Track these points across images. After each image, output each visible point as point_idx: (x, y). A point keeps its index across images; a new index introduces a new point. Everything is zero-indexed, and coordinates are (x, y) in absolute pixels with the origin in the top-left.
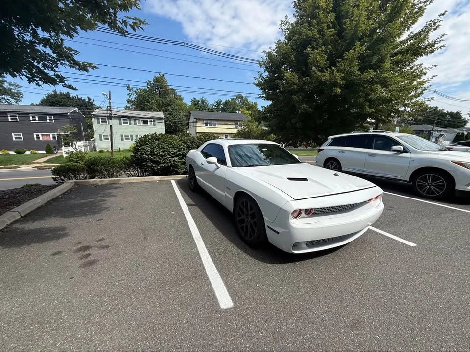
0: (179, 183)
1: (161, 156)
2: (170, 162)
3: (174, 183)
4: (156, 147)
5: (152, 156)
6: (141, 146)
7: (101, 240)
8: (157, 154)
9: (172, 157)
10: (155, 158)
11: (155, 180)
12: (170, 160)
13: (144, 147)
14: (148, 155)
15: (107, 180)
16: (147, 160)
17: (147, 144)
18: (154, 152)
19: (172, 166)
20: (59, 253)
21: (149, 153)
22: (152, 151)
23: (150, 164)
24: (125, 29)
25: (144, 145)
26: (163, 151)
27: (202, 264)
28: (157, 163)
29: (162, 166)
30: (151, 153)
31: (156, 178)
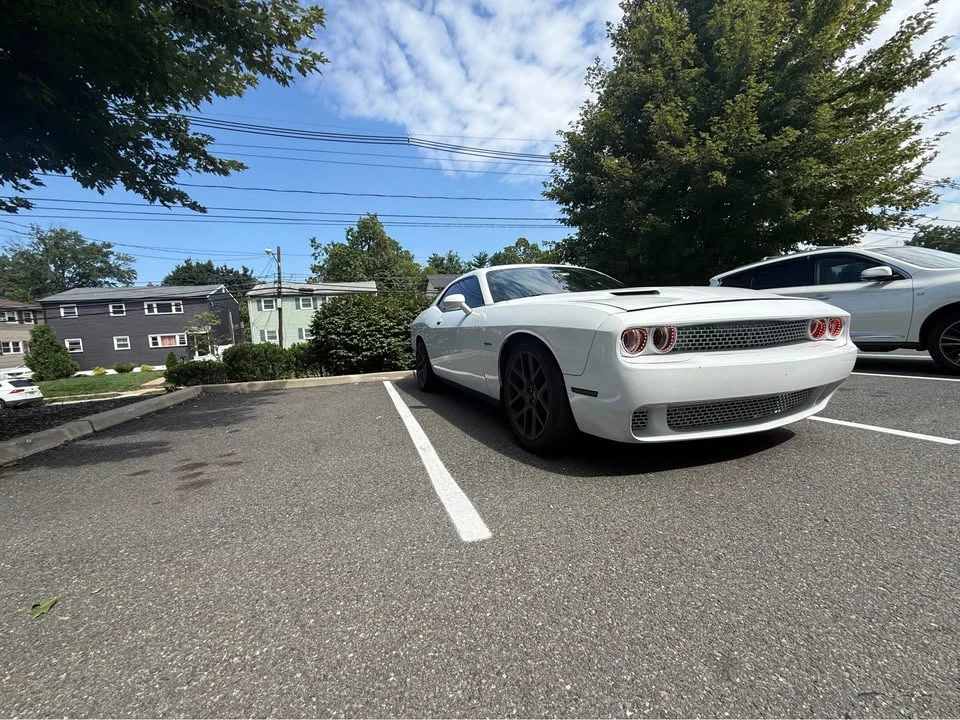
0: (399, 385)
1: (364, 336)
2: (383, 348)
3: (389, 386)
4: (353, 318)
5: (348, 335)
6: (326, 317)
7: (229, 455)
8: (355, 333)
9: (387, 337)
10: (351, 340)
11: (353, 381)
12: (382, 343)
13: (332, 318)
14: (338, 334)
15: (260, 384)
16: (337, 344)
17: (338, 314)
18: (350, 328)
19: (385, 355)
20: (145, 472)
21: (340, 330)
22: (347, 327)
23: (342, 353)
24: (288, 74)
25: (333, 316)
26: (368, 326)
27: (428, 482)
28: (357, 349)
29: (366, 356)
30: (344, 329)
31: (355, 378)
